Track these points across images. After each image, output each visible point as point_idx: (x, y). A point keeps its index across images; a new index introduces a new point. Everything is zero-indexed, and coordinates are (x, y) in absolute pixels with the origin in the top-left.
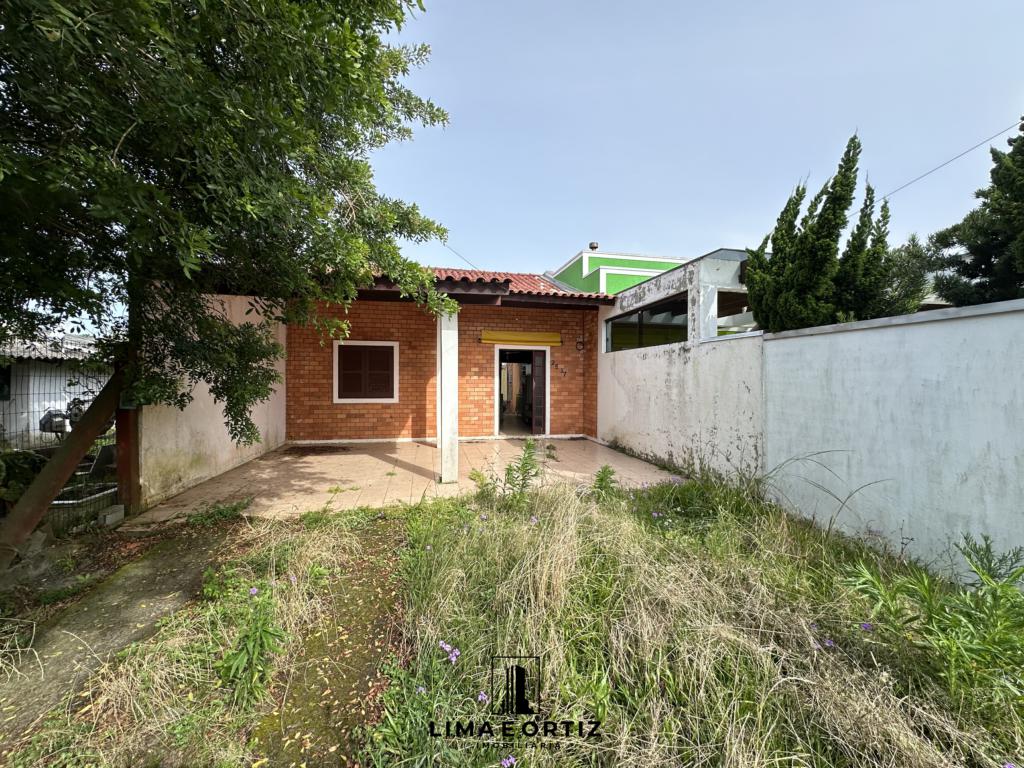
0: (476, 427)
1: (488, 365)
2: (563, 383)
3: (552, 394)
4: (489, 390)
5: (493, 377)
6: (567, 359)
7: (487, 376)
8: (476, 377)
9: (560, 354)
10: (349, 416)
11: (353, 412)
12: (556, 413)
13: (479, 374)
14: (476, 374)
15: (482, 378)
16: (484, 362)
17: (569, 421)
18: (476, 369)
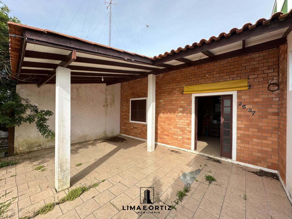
0: (181, 142)
1: (188, 107)
2: (251, 121)
3: (238, 129)
4: (188, 122)
5: (191, 114)
6: (256, 100)
7: (187, 114)
8: (181, 114)
9: (248, 97)
10: (134, 128)
11: (135, 126)
12: (243, 145)
13: (182, 112)
14: (181, 112)
15: (185, 114)
16: (186, 105)
17: (260, 155)
18: (181, 109)
